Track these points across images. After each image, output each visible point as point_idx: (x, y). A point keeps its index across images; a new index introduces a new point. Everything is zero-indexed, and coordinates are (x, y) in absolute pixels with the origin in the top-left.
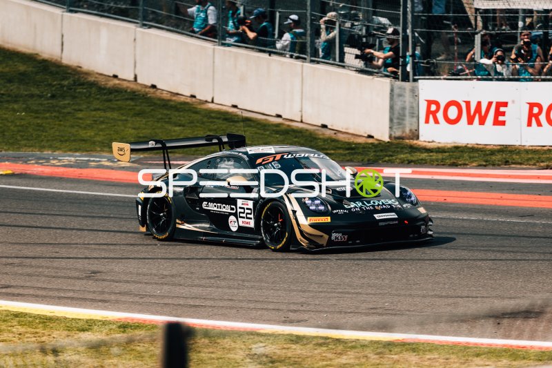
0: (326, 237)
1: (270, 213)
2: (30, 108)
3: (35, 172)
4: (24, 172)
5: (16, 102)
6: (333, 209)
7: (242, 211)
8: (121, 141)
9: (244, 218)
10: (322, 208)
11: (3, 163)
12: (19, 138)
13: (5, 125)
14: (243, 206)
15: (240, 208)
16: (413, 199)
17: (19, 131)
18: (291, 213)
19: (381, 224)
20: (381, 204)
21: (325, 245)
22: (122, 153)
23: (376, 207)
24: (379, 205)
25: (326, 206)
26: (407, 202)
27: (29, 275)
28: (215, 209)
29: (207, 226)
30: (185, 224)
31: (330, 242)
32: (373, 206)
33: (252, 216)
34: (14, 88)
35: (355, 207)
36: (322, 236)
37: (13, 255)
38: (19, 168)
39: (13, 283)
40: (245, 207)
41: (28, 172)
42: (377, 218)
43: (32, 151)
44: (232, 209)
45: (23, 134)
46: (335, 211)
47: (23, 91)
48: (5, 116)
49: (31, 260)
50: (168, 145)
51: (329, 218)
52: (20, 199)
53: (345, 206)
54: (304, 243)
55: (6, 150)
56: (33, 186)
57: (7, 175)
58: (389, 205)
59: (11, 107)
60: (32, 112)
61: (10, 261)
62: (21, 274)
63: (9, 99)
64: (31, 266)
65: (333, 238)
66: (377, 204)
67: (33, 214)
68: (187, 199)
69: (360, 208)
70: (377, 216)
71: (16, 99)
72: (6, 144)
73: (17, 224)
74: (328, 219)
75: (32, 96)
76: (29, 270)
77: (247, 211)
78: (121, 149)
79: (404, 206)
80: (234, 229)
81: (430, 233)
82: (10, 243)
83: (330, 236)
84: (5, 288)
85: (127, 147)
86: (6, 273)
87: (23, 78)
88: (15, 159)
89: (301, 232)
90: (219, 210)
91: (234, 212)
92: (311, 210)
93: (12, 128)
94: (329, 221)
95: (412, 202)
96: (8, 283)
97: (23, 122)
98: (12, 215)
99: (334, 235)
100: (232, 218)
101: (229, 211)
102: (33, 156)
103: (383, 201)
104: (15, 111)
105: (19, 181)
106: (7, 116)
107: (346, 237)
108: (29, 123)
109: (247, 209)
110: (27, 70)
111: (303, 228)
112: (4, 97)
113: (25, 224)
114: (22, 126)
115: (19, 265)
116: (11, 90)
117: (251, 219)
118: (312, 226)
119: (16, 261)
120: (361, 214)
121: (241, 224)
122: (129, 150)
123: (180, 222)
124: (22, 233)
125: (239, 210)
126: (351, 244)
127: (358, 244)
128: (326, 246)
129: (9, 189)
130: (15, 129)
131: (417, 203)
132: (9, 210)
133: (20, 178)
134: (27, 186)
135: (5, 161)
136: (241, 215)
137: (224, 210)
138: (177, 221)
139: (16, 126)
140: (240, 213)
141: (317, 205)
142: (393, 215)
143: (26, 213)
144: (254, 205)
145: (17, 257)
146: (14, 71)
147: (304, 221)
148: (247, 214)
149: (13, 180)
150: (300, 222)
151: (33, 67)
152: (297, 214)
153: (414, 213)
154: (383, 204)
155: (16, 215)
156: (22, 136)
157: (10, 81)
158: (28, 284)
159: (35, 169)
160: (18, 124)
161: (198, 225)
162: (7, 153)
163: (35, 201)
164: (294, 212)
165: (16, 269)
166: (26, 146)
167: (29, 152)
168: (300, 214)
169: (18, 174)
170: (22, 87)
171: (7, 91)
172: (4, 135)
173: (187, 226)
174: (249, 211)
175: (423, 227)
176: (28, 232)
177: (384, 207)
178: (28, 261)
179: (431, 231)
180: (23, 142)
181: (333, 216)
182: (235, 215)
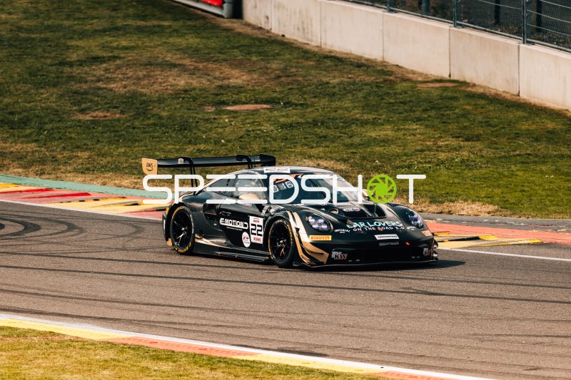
0: (327, 255)
1: (277, 230)
2: (559, 171)
3: (566, 242)
4: (553, 241)
5: (544, 163)
6: (335, 228)
7: (254, 227)
8: (150, 157)
9: (255, 234)
10: (325, 227)
11: (530, 231)
12: (548, 203)
13: (532, 189)
14: (254, 223)
15: (252, 225)
16: (419, 222)
17: (548, 196)
18: (294, 230)
19: (381, 244)
20: (384, 225)
21: (325, 263)
22: (150, 168)
23: (379, 229)
24: (382, 226)
25: (329, 225)
26: (412, 225)
27: (560, 356)
28: (231, 225)
29: (224, 241)
30: (204, 239)
31: (330, 260)
32: (376, 227)
33: (262, 233)
34: (541, 147)
35: (358, 227)
36: (322, 254)
37: (543, 334)
38: (548, 236)
39: (542, 364)
40: (257, 224)
41: (559, 241)
42: (378, 239)
43: (563, 218)
44: (245, 226)
45: (552, 199)
46: (336, 231)
47: (552, 150)
48: (531, 179)
49: (563, 339)
50: (195, 163)
51: (330, 236)
52: (549, 272)
53: (348, 226)
54: (306, 260)
55: (533, 217)
56: (564, 257)
57: (534, 244)
58: (393, 226)
59: (538, 168)
60: (562, 174)
61: (539, 340)
62: (552, 355)
63: (537, 159)
64: (563, 346)
65: (333, 256)
66: (380, 225)
67: (564, 288)
68: (206, 215)
69: (362, 228)
70: (378, 237)
71: (544, 159)
72: (534, 210)
73: (547, 299)
74: (329, 238)
75: (562, 156)
76: (560, 351)
77: (258, 228)
78: (149, 165)
79: (408, 228)
80: (247, 245)
81: (435, 255)
82: (539, 320)
83: (331, 254)
84: (533, 369)
85: (155, 162)
86: (535, 354)
87: (551, 136)
88: (544, 227)
89: (303, 250)
90: (234, 226)
91: (247, 228)
92: (314, 229)
93: (539, 191)
94: (330, 239)
95: (417, 226)
96: (537, 365)
97: (552, 186)
98: (541, 288)
99: (334, 254)
100: (245, 234)
101: (243, 227)
102: (563, 223)
103: (387, 222)
104: (542, 172)
105: (549, 251)
106: (534, 179)
107: (346, 255)
108: (559, 187)
109: (258, 226)
110: (556, 127)
111: (305, 246)
112: (530, 157)
113: (555, 299)
114: (551, 190)
115: (550, 345)
116: (539, 150)
117: (261, 235)
118: (314, 244)
119: (546, 340)
120: (361, 234)
121: (253, 241)
122: (157, 166)
123: (198, 237)
124: (553, 310)
125: (251, 227)
126: (350, 263)
127: (358, 263)
128: (327, 264)
129: (538, 259)
130: (544, 193)
131: (423, 226)
132: (537, 284)
133: (550, 248)
134: (557, 257)
135: (532, 229)
136: (253, 231)
137: (238, 226)
138: (196, 236)
139: (544, 190)
140: (252, 229)
141: (320, 224)
142: (395, 237)
143: (557, 287)
144: (264, 222)
145: (547, 336)
146: (542, 129)
147: (306, 239)
148: (258, 230)
149: (542, 250)
150: (302, 240)
151: (564, 125)
152: (300, 231)
153: (418, 236)
154: (386, 225)
155: (545, 289)
156: (551, 201)
157: (537, 140)
158: (559, 366)
159: (566, 238)
160: (546, 188)
161: (215, 240)
162: (534, 219)
163: (566, 273)
164: (298, 230)
165: (546, 349)
166: (556, 212)
167: (559, 219)
168: (303, 232)
169: (547, 244)
170: (550, 146)
171: (534, 150)
172: (531, 199)
173: (205, 241)
174: (260, 228)
175: (426, 250)
176: (559, 308)
177: (387, 228)
178: (559, 340)
179: (436, 253)
180: (553, 208)
181: (335, 235)
182: (248, 231)
